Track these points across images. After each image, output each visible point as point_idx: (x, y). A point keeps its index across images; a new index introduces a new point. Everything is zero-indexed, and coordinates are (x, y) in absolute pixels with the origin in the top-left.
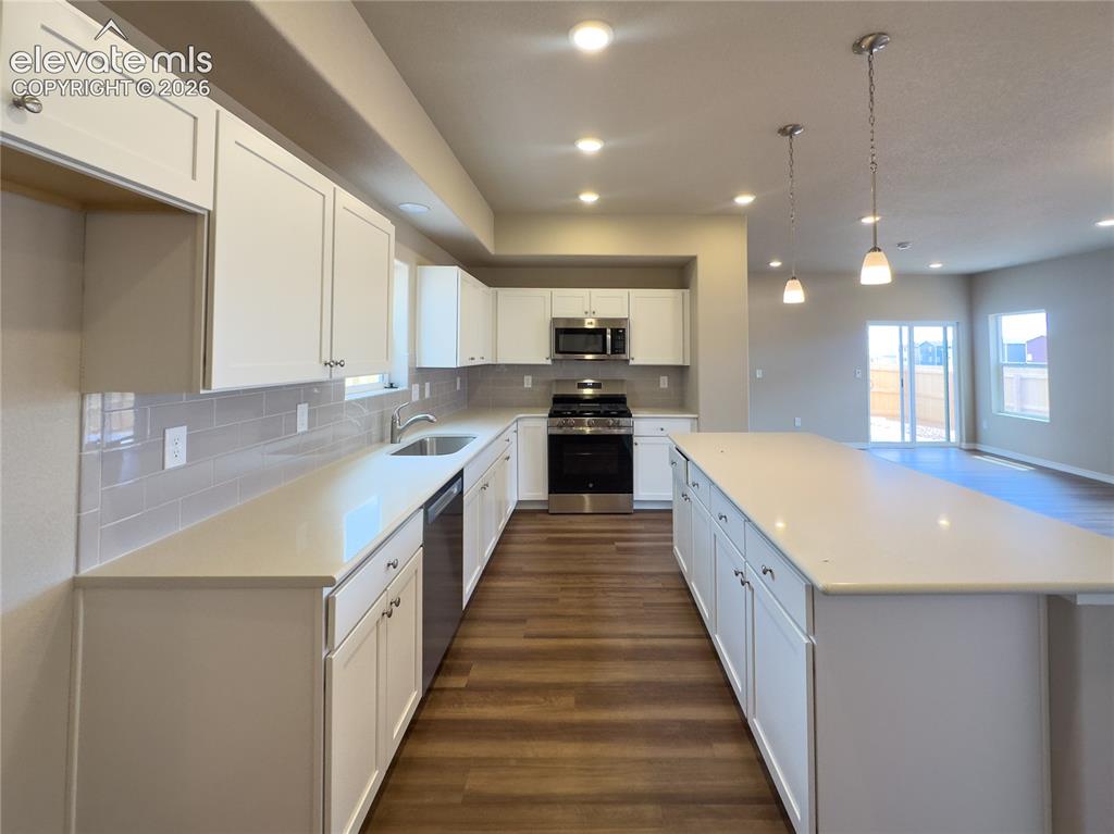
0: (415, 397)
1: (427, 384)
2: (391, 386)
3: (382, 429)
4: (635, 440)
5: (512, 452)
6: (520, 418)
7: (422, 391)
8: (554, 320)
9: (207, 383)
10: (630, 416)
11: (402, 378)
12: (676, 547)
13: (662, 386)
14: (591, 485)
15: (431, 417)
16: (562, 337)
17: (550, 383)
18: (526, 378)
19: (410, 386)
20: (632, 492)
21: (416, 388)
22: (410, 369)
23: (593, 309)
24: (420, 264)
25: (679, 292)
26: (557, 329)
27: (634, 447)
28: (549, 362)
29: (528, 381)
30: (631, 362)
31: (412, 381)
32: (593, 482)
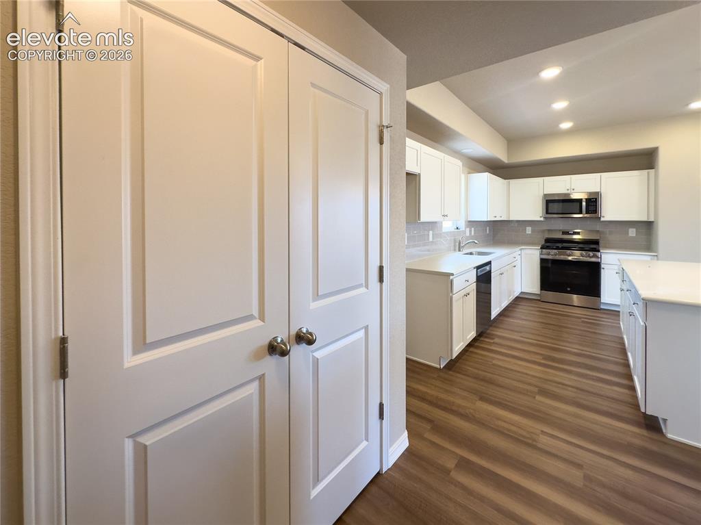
0: (468, 234)
1: (473, 229)
2: (457, 228)
3: (455, 246)
4: (602, 266)
5: (518, 263)
6: (523, 249)
7: (470, 231)
8: (545, 195)
9: (419, 219)
10: (599, 251)
11: (462, 225)
12: (621, 323)
13: (630, 235)
14: (569, 289)
15: (476, 242)
16: (550, 205)
17: (543, 231)
18: (527, 228)
19: (466, 228)
20: (600, 297)
21: (468, 230)
22: (465, 222)
23: (572, 188)
24: (469, 173)
25: (645, 172)
26: (547, 201)
27: (602, 270)
28: (542, 219)
29: (529, 230)
30: (602, 219)
31: (466, 227)
32: (571, 287)
